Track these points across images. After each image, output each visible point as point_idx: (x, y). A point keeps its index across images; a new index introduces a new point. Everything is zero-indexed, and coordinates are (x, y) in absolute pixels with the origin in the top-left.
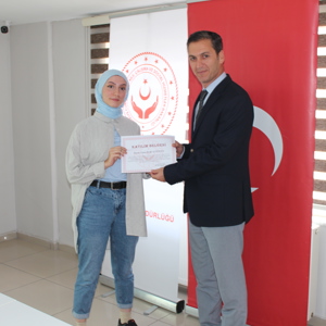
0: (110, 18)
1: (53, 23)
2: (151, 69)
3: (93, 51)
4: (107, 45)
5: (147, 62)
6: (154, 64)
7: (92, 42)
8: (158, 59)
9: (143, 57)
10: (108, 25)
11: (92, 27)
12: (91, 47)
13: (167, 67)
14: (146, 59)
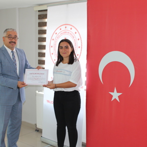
0: (47, 7)
1: (19, 9)
2: (68, 33)
3: (39, 23)
4: (46, 20)
5: (66, 29)
6: (70, 30)
7: (39, 19)
8: (72, 27)
9: (65, 26)
10: (46, 10)
11: (39, 11)
12: (38, 21)
13: (77, 32)
14: (66, 27)
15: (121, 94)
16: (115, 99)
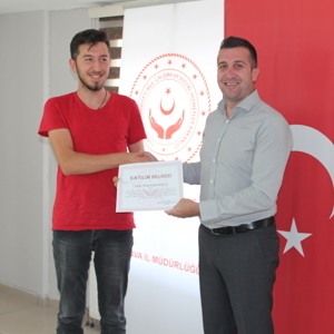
0: (124, 8)
2: (176, 76)
4: (119, 43)
5: (171, 66)
6: (180, 68)
8: (186, 62)
9: (166, 59)
10: (122, 17)
11: (101, 19)
13: (198, 74)
14: (170, 62)
15: (307, 235)
16: (293, 249)
